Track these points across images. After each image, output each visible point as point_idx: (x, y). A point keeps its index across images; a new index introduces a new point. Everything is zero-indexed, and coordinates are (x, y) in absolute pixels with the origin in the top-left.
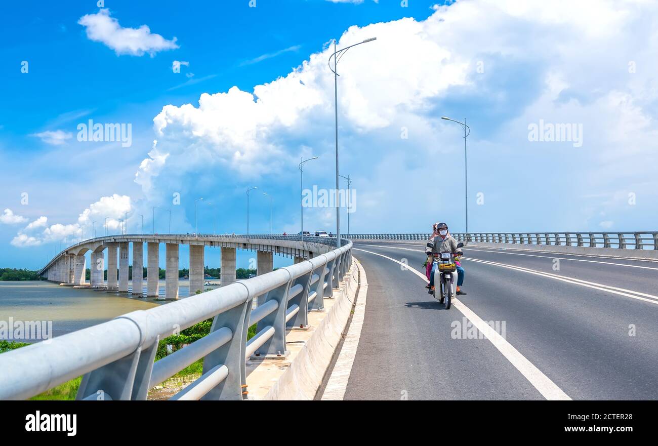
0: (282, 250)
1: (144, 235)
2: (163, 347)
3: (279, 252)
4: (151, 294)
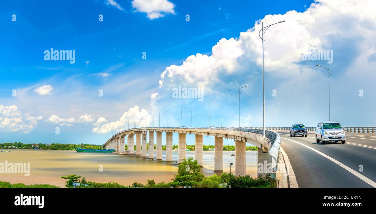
0: (229, 136)
1: (154, 128)
3: (227, 137)
4: (158, 159)
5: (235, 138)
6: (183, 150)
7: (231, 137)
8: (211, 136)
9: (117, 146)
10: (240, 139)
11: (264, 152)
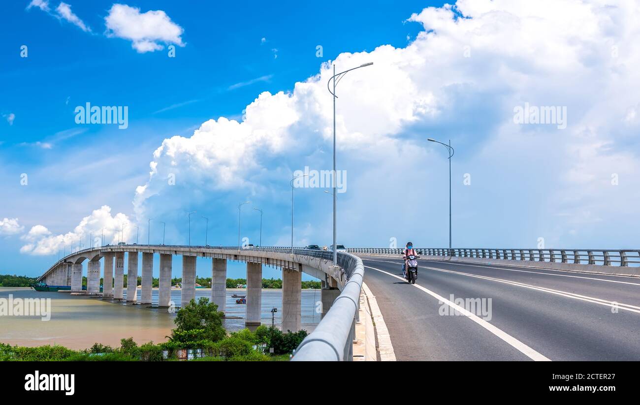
0: (271, 262)
1: (139, 245)
2: (159, 353)
3: (268, 263)
4: (144, 302)
5: (283, 264)
6: (191, 286)
7: (275, 262)
8: (240, 261)
9: (68, 279)
10: (291, 266)
11: (332, 289)
